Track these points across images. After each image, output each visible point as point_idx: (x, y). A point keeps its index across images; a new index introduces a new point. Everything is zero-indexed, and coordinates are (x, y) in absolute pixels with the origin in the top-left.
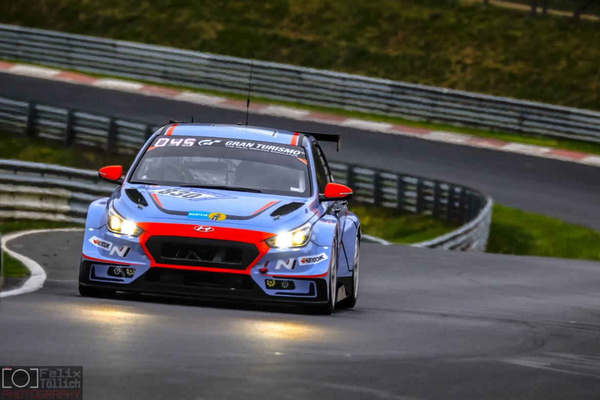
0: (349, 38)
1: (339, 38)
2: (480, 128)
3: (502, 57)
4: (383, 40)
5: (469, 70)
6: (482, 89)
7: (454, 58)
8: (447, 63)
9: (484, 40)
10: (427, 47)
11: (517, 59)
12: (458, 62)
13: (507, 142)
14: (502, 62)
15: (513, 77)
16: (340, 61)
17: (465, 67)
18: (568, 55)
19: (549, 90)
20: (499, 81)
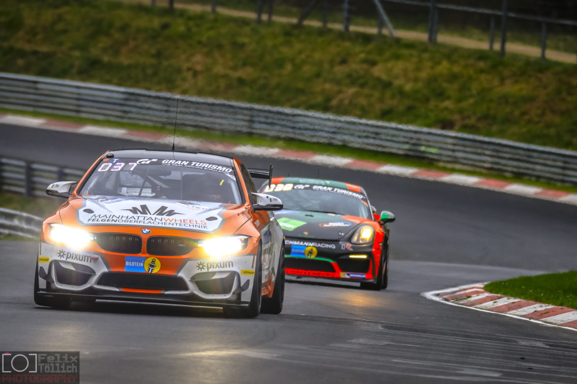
0: (83, 48)
1: (72, 48)
3: (231, 64)
4: (115, 49)
5: (200, 77)
6: (214, 94)
7: (185, 66)
8: (179, 71)
9: (214, 47)
10: (159, 55)
11: (245, 64)
12: (189, 69)
13: (236, 145)
14: (231, 68)
15: (241, 81)
16: (74, 70)
17: (195, 74)
18: (292, 60)
19: (276, 93)
20: (229, 87)
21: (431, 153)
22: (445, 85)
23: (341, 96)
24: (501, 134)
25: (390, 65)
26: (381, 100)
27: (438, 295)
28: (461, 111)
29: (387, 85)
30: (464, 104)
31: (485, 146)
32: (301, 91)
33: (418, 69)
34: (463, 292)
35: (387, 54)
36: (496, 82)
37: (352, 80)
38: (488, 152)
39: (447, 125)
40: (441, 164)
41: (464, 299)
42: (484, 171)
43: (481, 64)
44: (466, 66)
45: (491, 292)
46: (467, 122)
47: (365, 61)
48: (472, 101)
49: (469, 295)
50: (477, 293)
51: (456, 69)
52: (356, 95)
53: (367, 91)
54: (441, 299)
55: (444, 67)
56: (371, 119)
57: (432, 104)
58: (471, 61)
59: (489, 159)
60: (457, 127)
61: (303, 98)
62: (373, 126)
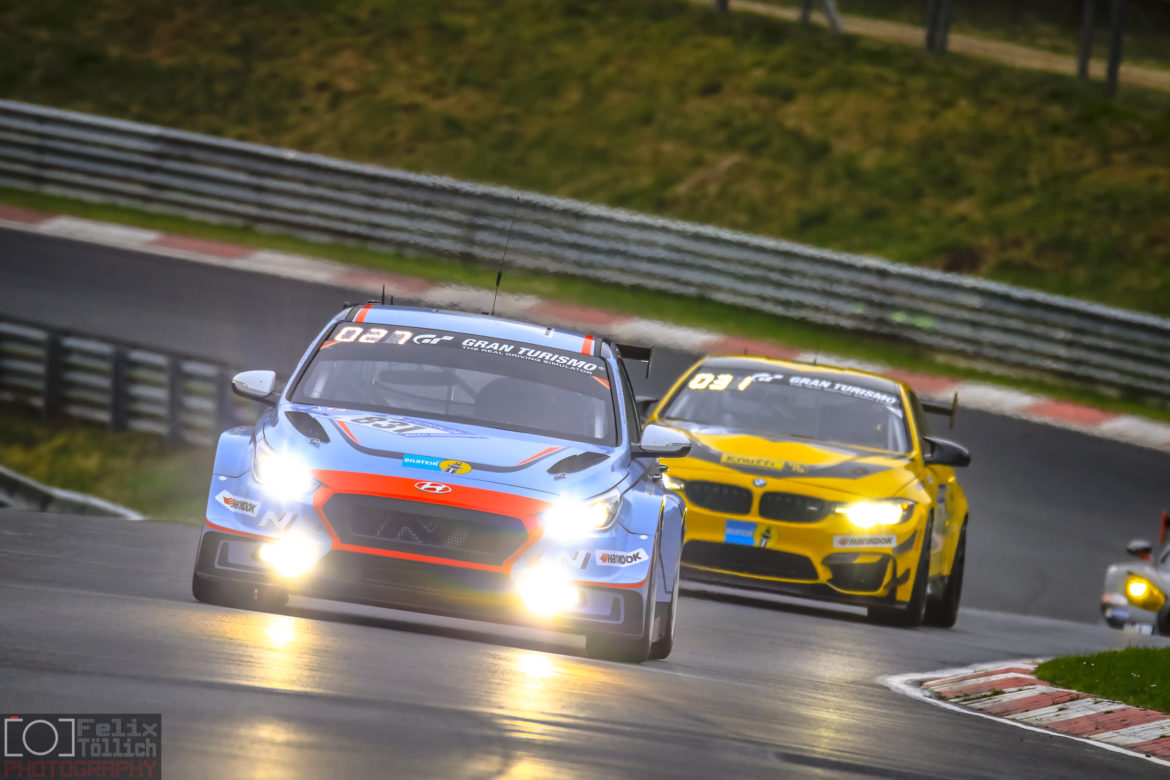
2: (371, 247)
3: (428, 77)
4: (139, 28)
5: (348, 106)
6: (378, 153)
7: (313, 77)
8: (295, 90)
9: (386, 34)
10: (246, 48)
11: (462, 82)
12: (322, 87)
13: (434, 282)
14: (426, 89)
15: (453, 126)
16: (35, 76)
17: (337, 99)
18: (585, 77)
19: (538, 159)
20: (421, 135)
21: (919, 329)
22: (961, 160)
23: (700, 174)
24: (1097, 289)
25: (826, 102)
26: (802, 188)
27: (920, 684)
28: (997, 228)
29: (818, 152)
30: (1008, 210)
31: (1054, 317)
32: (599, 157)
33: (896, 117)
34: (982, 680)
35: (822, 74)
36: (1090, 159)
37: (733, 134)
38: (1061, 334)
39: (961, 259)
40: (941, 359)
41: (985, 696)
42: (1049, 380)
43: (1056, 111)
44: (1017, 115)
45: (1052, 682)
46: (1014, 254)
47: (762, 90)
48: (1028, 202)
49: (998, 689)
50: (1019, 683)
51: (993, 120)
52: (739, 172)
53: (764, 164)
54: (928, 694)
55: (961, 115)
56: (771, 233)
57: (929, 203)
58: (1029, 103)
59: (1062, 351)
60: (984, 268)
61: (599, 175)
62: (776, 252)
